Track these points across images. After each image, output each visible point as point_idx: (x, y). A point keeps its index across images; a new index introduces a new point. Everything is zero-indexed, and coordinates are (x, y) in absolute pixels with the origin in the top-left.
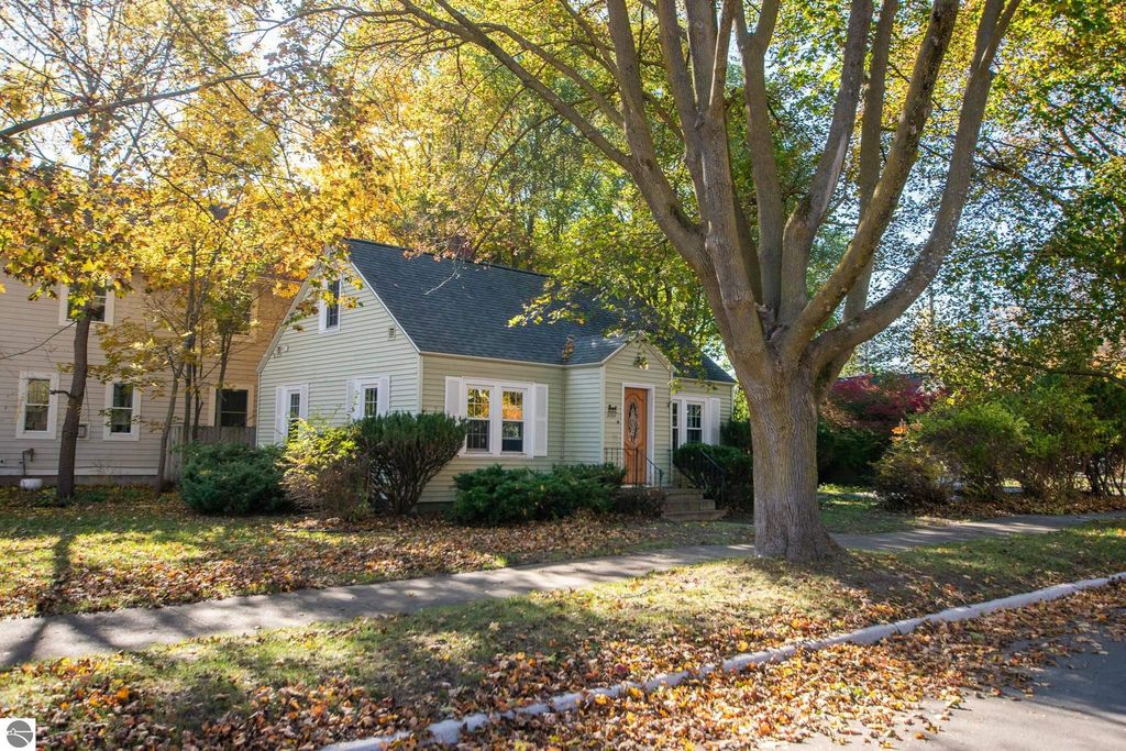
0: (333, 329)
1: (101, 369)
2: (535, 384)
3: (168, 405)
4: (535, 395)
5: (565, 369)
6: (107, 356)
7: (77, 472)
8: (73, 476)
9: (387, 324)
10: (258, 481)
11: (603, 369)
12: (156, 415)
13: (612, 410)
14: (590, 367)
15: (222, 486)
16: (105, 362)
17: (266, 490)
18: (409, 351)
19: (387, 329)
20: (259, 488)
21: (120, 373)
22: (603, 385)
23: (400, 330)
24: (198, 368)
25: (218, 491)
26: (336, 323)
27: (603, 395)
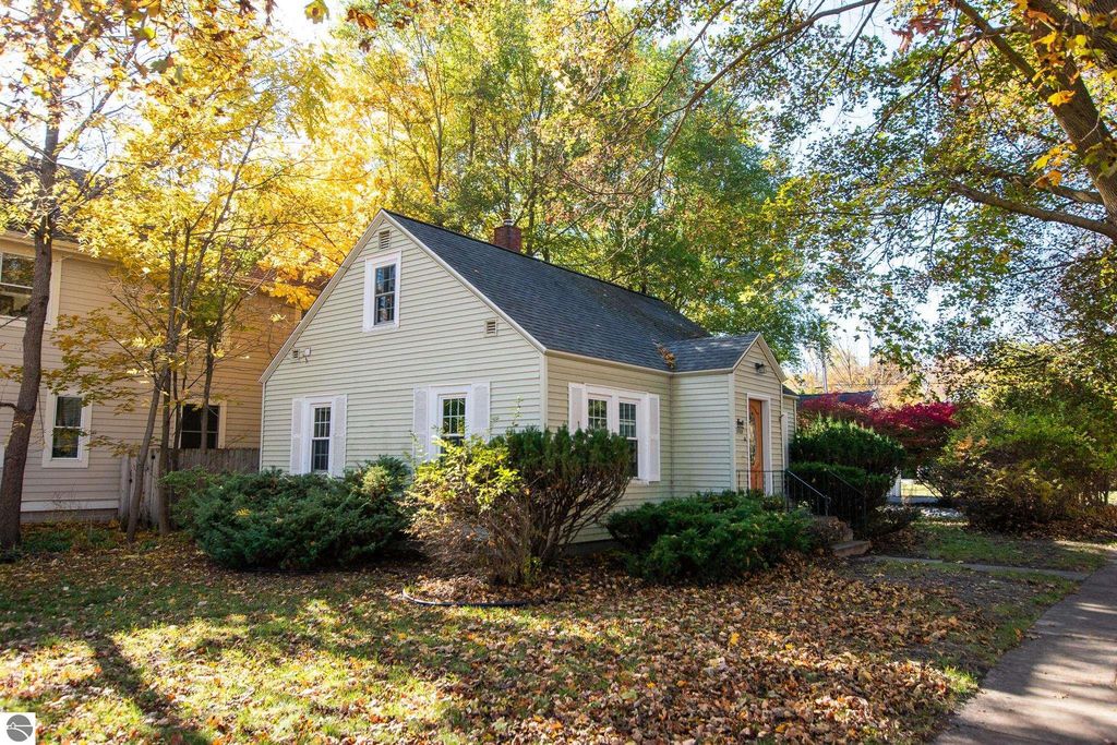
0: (385, 327)
1: (55, 375)
2: (648, 394)
3: (146, 424)
4: (648, 407)
5: (672, 377)
6: (65, 359)
7: (24, 507)
8: (19, 513)
9: (483, 316)
10: (331, 524)
11: (731, 377)
12: (124, 436)
13: (740, 423)
14: (716, 374)
15: (277, 532)
16: (62, 366)
17: (343, 537)
18: (524, 350)
19: (483, 323)
20: (334, 534)
21: (79, 380)
22: (732, 396)
23: (505, 322)
24: (180, 376)
25: (274, 540)
26: (390, 317)
27: (732, 407)
